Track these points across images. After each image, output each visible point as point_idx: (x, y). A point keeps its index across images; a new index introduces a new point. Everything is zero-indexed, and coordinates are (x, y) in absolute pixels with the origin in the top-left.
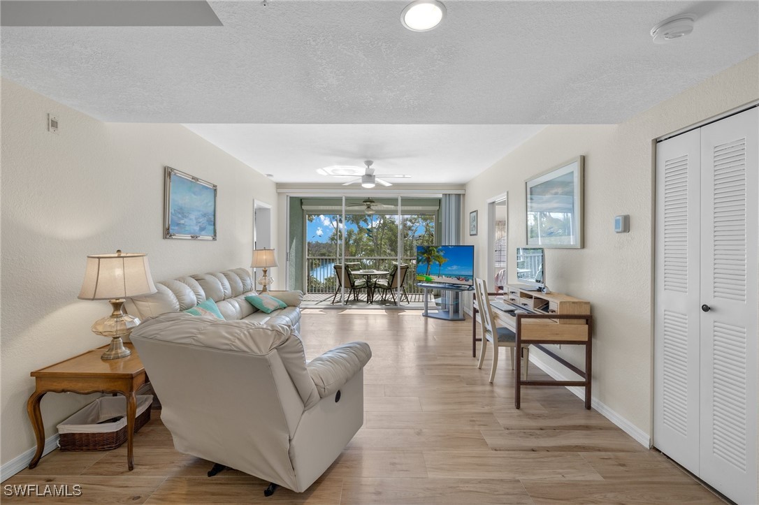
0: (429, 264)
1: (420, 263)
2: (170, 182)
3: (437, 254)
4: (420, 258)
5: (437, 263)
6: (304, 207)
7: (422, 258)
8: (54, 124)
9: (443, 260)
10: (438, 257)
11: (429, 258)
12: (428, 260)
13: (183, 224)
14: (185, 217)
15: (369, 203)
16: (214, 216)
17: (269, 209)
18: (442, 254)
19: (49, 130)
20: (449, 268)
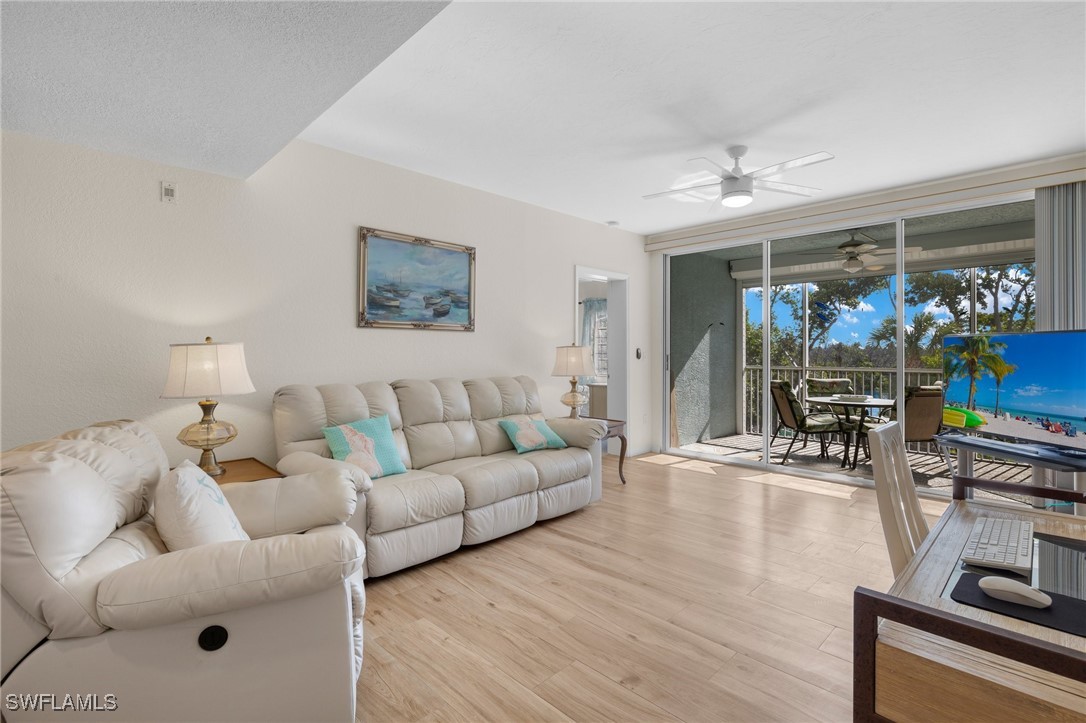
0: (973, 379)
1: (955, 375)
2: (365, 248)
3: (989, 350)
4: (955, 362)
5: (992, 375)
6: (734, 275)
7: (960, 360)
8: (169, 192)
9: (1005, 368)
10: (993, 359)
11: (972, 362)
12: (971, 367)
13: (398, 307)
14: (403, 296)
15: (848, 249)
16: (469, 294)
17: (624, 281)
18: (1000, 351)
19: (161, 200)
20: (1020, 392)
